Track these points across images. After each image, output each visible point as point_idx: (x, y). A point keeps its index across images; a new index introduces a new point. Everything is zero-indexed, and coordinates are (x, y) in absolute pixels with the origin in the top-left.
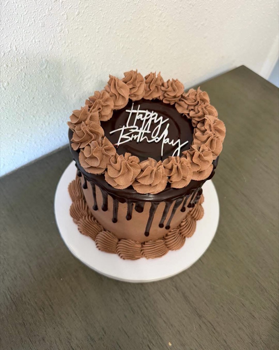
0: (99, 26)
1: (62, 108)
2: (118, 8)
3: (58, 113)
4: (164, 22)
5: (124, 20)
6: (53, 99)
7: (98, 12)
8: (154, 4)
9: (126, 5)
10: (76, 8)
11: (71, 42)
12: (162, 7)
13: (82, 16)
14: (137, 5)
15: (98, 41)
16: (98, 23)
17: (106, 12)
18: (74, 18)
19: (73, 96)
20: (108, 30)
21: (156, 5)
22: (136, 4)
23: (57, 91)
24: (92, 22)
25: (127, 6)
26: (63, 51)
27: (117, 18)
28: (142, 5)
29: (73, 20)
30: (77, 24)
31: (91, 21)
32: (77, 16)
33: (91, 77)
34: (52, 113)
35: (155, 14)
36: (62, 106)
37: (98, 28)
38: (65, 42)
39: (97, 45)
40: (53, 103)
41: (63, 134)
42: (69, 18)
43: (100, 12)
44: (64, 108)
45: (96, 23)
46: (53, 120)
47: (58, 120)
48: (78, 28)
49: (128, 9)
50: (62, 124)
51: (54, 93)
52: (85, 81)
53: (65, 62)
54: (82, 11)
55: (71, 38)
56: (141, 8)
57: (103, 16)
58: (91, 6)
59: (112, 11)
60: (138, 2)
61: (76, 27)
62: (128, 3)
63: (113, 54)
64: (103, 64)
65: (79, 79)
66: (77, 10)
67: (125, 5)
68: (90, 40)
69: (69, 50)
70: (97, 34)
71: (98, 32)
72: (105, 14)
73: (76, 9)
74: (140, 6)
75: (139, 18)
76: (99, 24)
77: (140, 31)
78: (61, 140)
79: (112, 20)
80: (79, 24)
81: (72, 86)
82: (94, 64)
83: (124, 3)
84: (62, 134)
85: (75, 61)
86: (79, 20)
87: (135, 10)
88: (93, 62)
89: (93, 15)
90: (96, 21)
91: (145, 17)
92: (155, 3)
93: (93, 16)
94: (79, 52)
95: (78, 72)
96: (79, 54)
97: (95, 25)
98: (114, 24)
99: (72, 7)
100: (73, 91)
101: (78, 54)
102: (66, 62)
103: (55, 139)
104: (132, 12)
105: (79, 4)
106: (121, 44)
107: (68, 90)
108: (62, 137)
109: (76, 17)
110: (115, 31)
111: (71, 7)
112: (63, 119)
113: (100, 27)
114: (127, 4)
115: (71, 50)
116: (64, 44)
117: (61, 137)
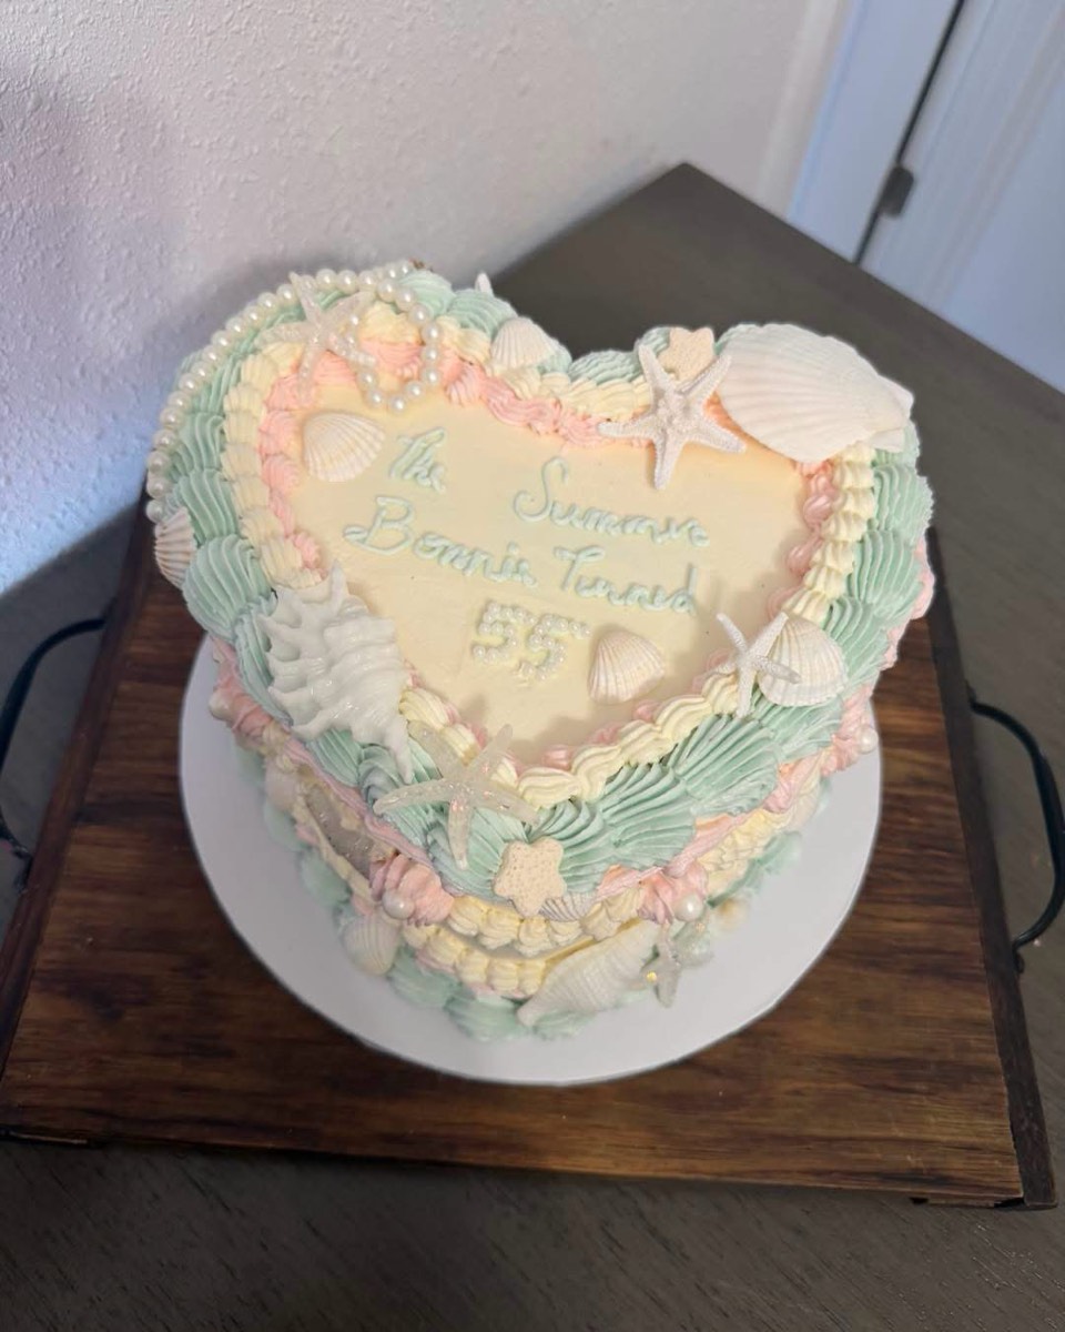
0: (123, 130)
1: (46, 420)
2: (178, 56)
3: (34, 440)
4: (358, 69)
5: (210, 91)
6: (8, 399)
7: (107, 86)
8: (308, 18)
9: (206, 43)
10: (23, 87)
11: (31, 203)
12: (339, 22)
13: (51, 110)
14: (246, 35)
15: (127, 180)
16: (115, 122)
17: (137, 79)
18: (24, 121)
19: (77, 372)
20: (158, 136)
21: (315, 21)
22: (243, 33)
23: (14, 369)
24: (92, 123)
25: (210, 44)
26: (10, 236)
27: (181, 90)
28: (263, 32)
29: (22, 129)
30: (38, 139)
31: (90, 120)
32: (36, 114)
33: (127, 300)
34: (13, 443)
35: (317, 49)
36: (44, 414)
37: (117, 136)
38: (11, 205)
39: (128, 195)
40: (10, 411)
41: (66, 503)
42: (6, 126)
43: (115, 83)
44: (52, 420)
45: (106, 122)
46: (19, 467)
47: (38, 463)
48: (45, 151)
49: (213, 55)
50: (55, 471)
51: (7, 379)
52: (110, 316)
53: (22, 270)
54: (48, 94)
55: (28, 191)
56: (263, 41)
57: (127, 95)
58: (78, 70)
59: (156, 72)
60: (248, 23)
61: (40, 150)
62: (212, 32)
63: (193, 210)
64: (161, 251)
65: (87, 315)
66: (29, 95)
67: (201, 42)
68: (97, 181)
69: (28, 229)
70: (119, 156)
71: (122, 150)
72: (132, 87)
73: (26, 93)
74: (257, 35)
75: (263, 74)
76: (119, 124)
77: (275, 116)
78: (61, 526)
79: (163, 101)
80: (46, 137)
81: (64, 344)
82: (130, 255)
83: (195, 38)
84: (63, 506)
85: (59, 261)
86: (44, 125)
87: (239, 53)
88: (125, 252)
89: (91, 99)
90: (106, 115)
91: (283, 68)
92: (311, 16)
93: (94, 101)
94: (68, 229)
95: (78, 294)
96: (67, 235)
97: (104, 128)
98: (176, 113)
99: (10, 89)
100: (73, 359)
101: (63, 235)
102: (26, 270)
103: (39, 526)
104: (233, 60)
105: (32, 73)
106: (214, 173)
107: (54, 357)
108: (64, 513)
109: (32, 119)
110: (183, 137)
111: (7, 88)
112: (55, 455)
113: (125, 134)
114: (206, 41)
115: (35, 226)
116: (8, 214)
117: (59, 515)
